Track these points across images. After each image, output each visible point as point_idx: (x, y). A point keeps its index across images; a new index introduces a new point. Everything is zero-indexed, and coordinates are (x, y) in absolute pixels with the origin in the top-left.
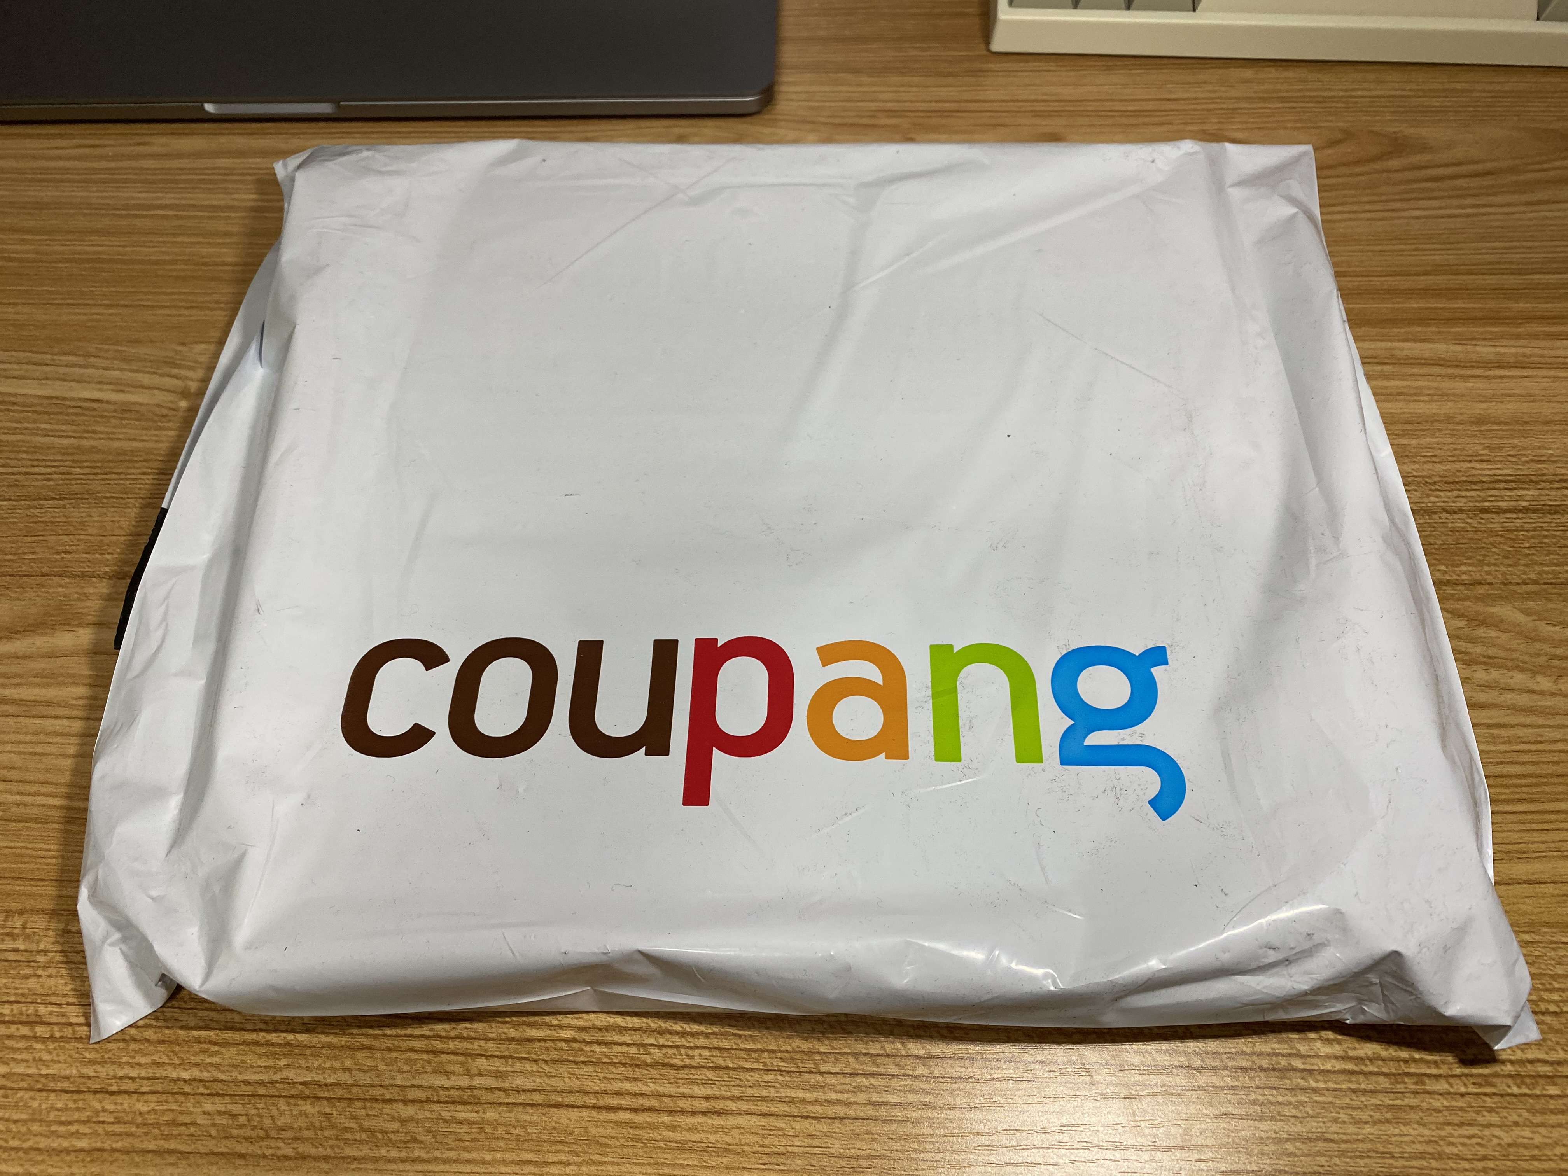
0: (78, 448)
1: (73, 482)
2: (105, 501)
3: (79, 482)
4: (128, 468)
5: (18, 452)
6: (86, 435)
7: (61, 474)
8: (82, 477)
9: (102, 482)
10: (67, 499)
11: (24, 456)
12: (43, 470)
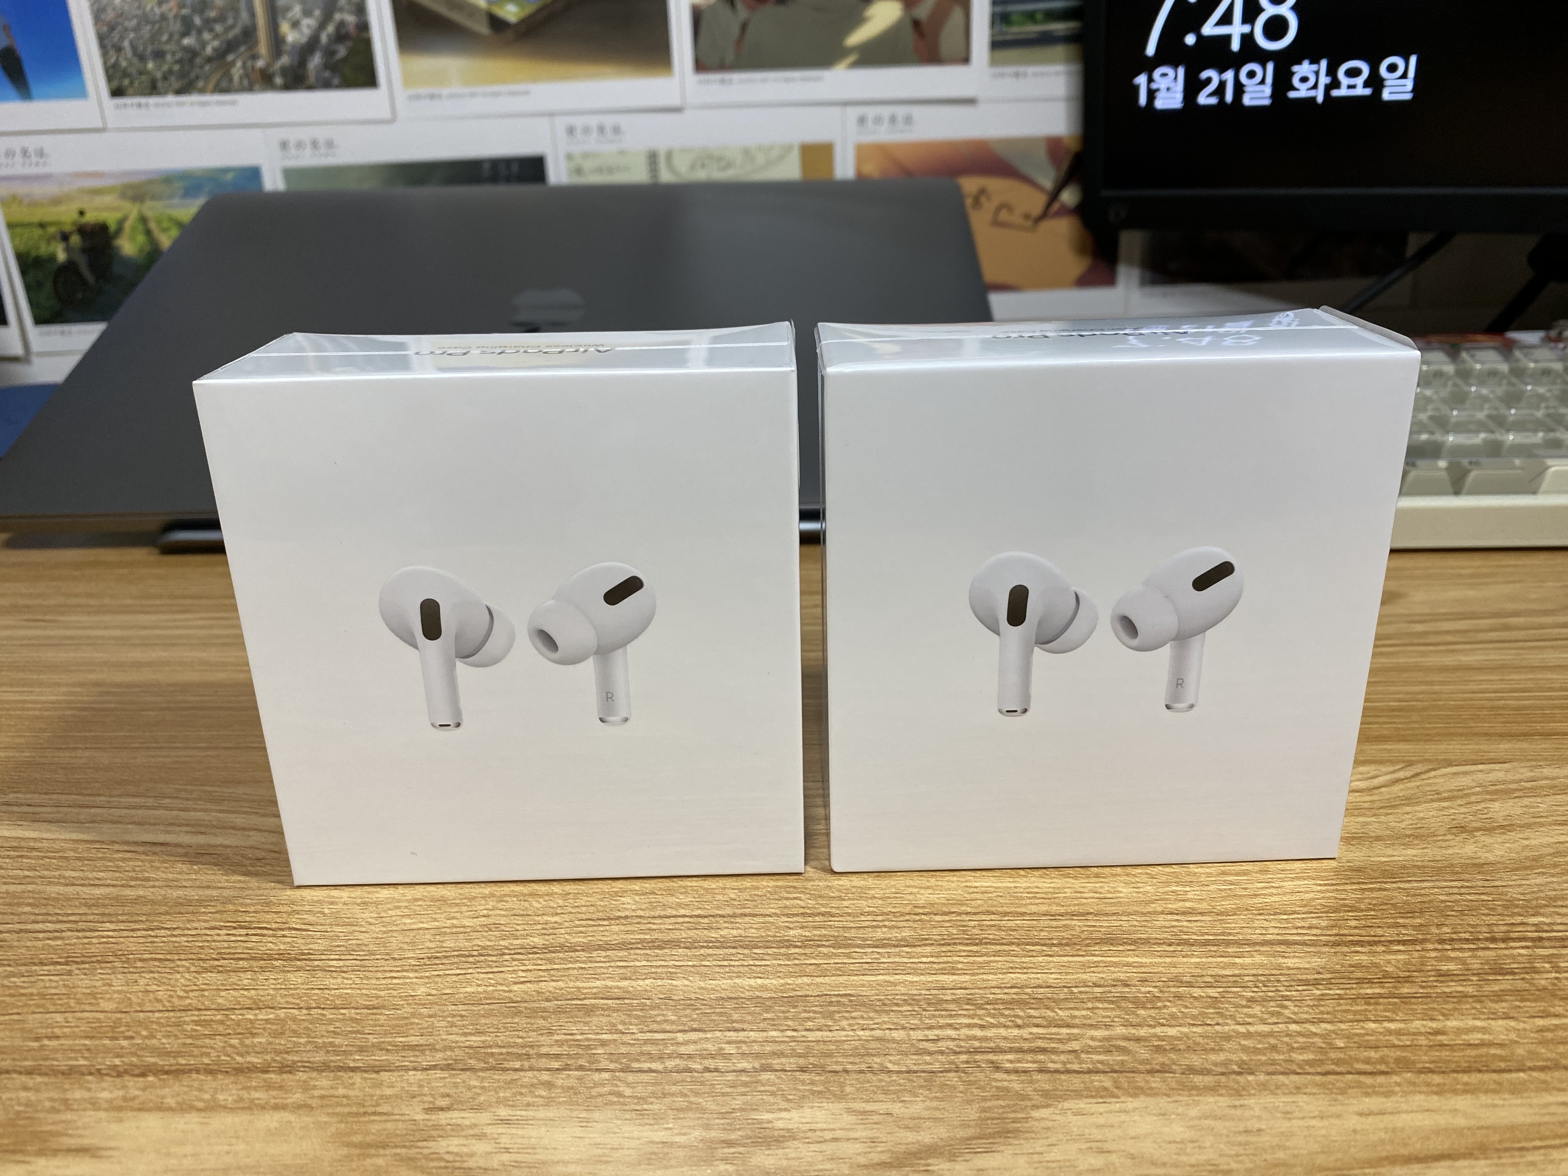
0: (117, 898)
1: (94, 941)
2: (139, 964)
3: (104, 940)
4: (189, 921)
5: (19, 905)
6: (132, 883)
7: (78, 931)
8: (110, 933)
9: (142, 940)
10: (77, 963)
11: (27, 909)
12: (50, 926)
